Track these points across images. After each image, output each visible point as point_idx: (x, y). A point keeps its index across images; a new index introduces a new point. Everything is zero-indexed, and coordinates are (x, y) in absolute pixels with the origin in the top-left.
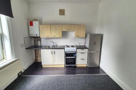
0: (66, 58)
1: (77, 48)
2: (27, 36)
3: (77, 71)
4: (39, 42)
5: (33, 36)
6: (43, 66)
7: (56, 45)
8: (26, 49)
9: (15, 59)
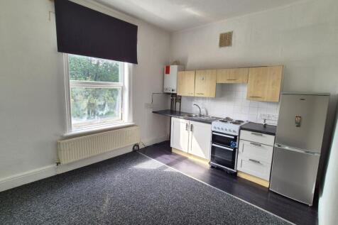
0: (214, 145)
1: (241, 128)
2: (160, 91)
3: (237, 187)
4: (178, 104)
5: (169, 92)
6: (173, 151)
7: (207, 114)
8: (153, 112)
9: (132, 123)
